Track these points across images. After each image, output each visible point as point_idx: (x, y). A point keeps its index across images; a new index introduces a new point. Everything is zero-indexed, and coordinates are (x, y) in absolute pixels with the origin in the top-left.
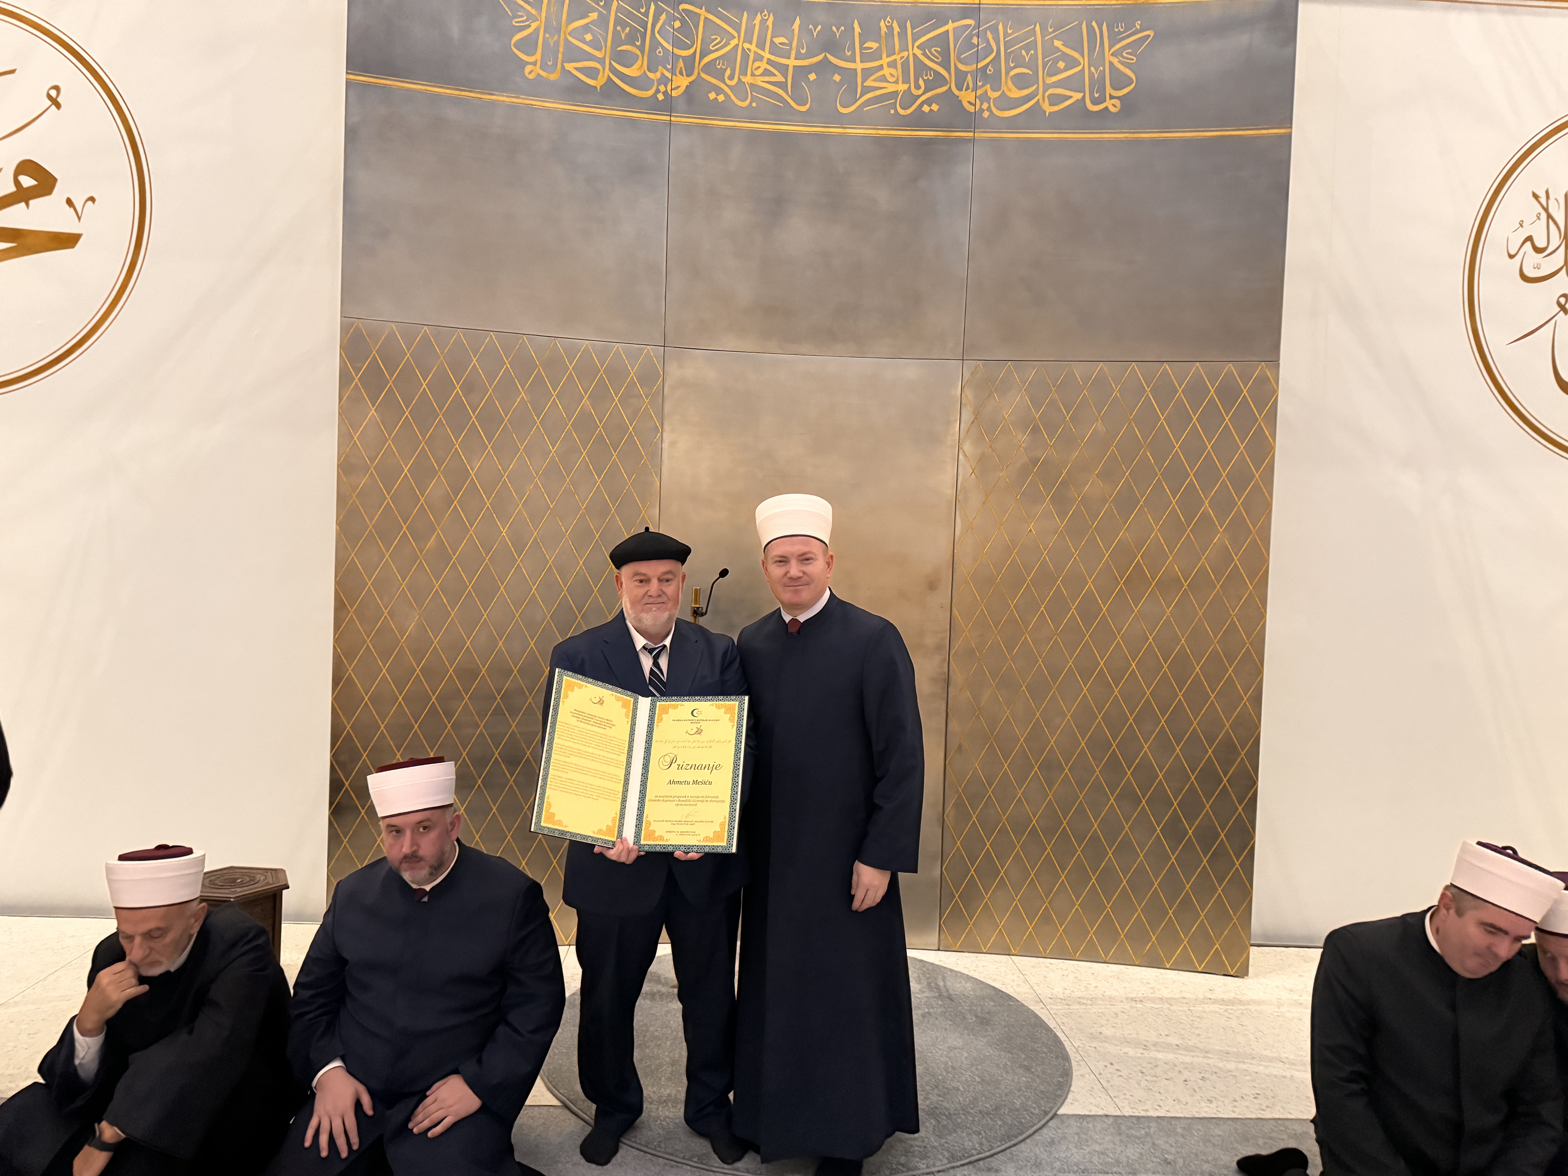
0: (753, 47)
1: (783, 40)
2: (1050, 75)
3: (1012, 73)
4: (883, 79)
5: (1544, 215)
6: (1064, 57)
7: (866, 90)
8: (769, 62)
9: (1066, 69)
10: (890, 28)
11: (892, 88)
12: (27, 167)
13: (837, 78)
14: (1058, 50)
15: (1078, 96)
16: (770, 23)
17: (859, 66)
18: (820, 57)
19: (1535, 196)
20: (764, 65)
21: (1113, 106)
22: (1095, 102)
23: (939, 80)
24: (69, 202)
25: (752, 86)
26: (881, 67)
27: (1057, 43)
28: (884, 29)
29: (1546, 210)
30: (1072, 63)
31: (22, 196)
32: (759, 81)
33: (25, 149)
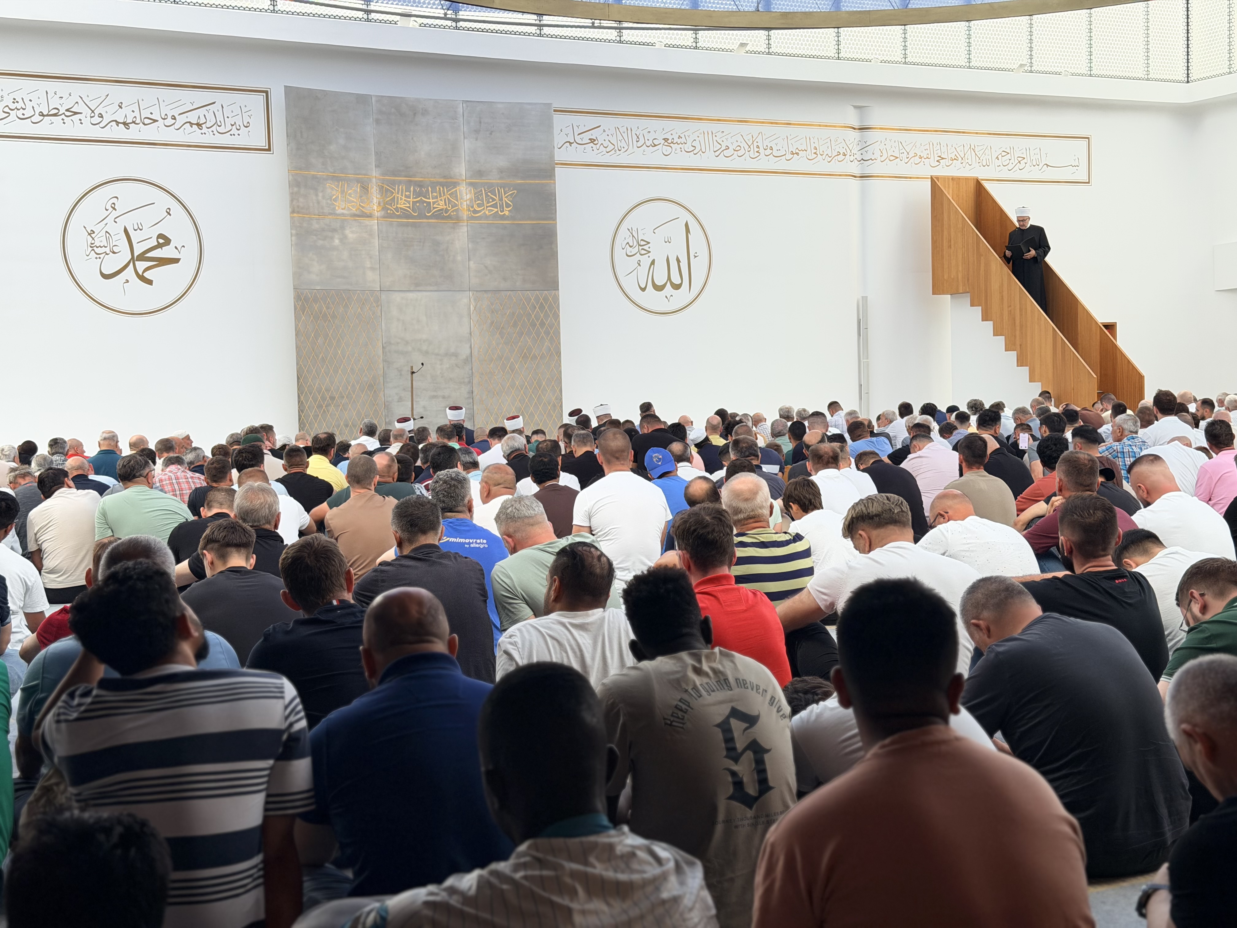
0: (400, 196)
1: (409, 193)
2: (488, 203)
3: (477, 202)
4: (439, 205)
5: (631, 236)
6: (492, 198)
7: (434, 208)
8: (405, 200)
9: (492, 201)
10: (440, 189)
11: (442, 207)
12: (160, 236)
13: (425, 204)
14: (489, 196)
15: (496, 210)
16: (404, 188)
17: (431, 200)
18: (420, 198)
19: (629, 230)
20: (403, 201)
21: (507, 213)
22: (501, 212)
23: (455, 205)
24: (176, 248)
25: (401, 208)
26: (437, 201)
27: (489, 194)
28: (438, 189)
29: (632, 234)
30: (494, 200)
31: (159, 246)
32: (402, 206)
33: (159, 230)
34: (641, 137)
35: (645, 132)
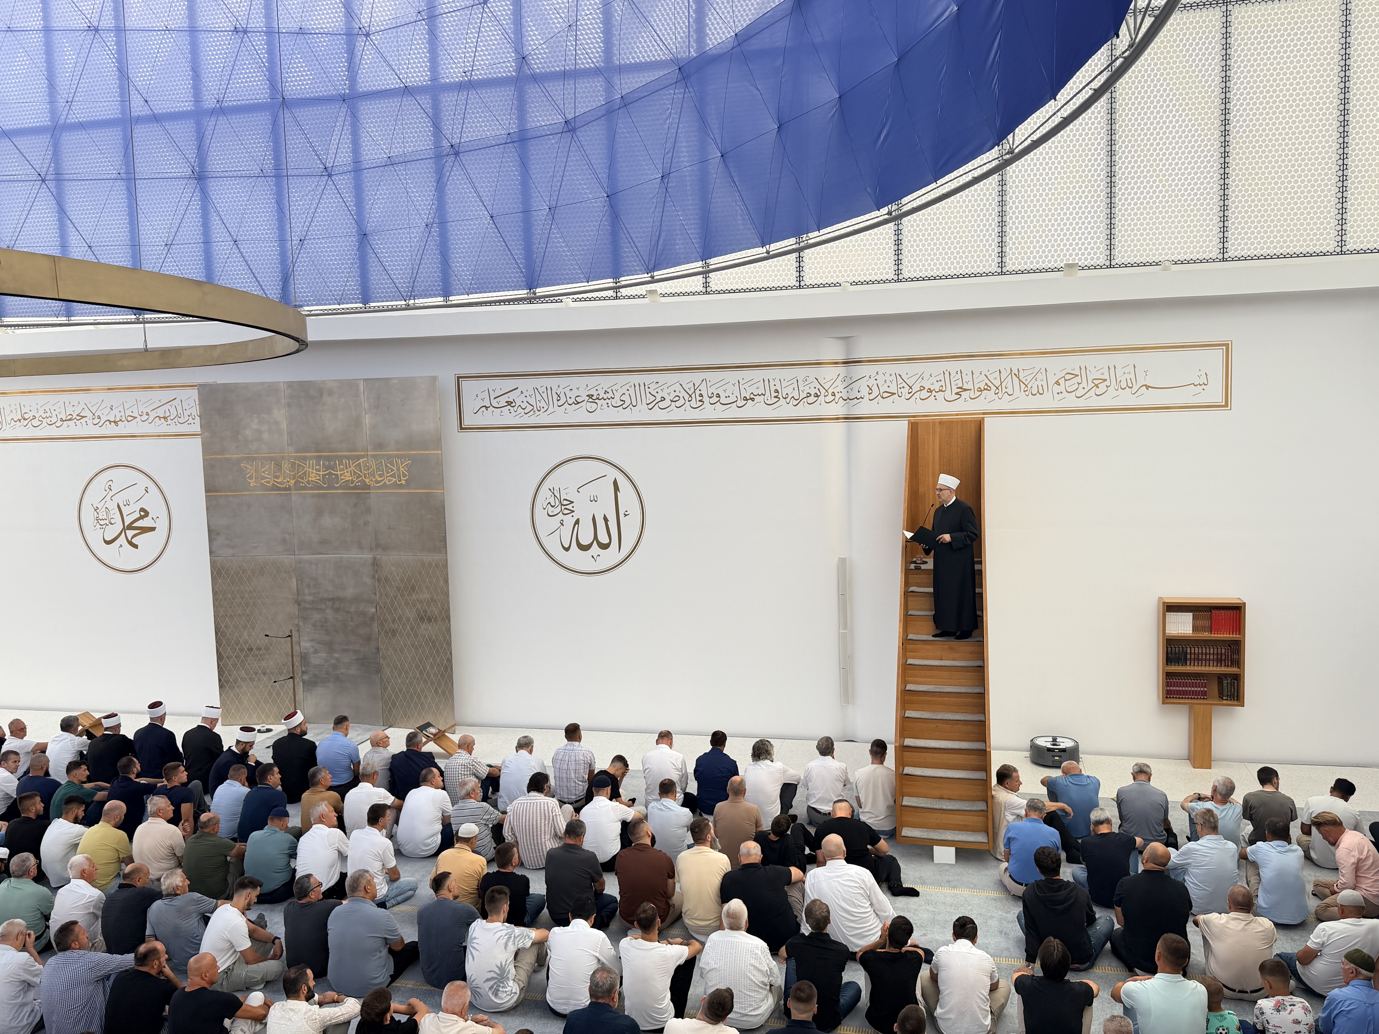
0: (311, 470)
1: (319, 467)
2: (387, 474)
3: (378, 473)
4: (346, 476)
5: (553, 496)
7: (342, 480)
9: (391, 472)
10: (346, 462)
11: (348, 479)
12: (142, 510)
13: (333, 477)
14: (389, 467)
15: (395, 480)
16: (314, 463)
17: (339, 473)
18: (329, 471)
19: (550, 491)
20: (314, 475)
21: (403, 482)
22: (399, 481)
23: (360, 476)
24: (153, 519)
25: (312, 481)
26: (344, 473)
27: (388, 464)
29: (553, 494)
30: (392, 470)
31: (141, 518)
33: (141, 505)
34: (562, 396)
35: (567, 390)
